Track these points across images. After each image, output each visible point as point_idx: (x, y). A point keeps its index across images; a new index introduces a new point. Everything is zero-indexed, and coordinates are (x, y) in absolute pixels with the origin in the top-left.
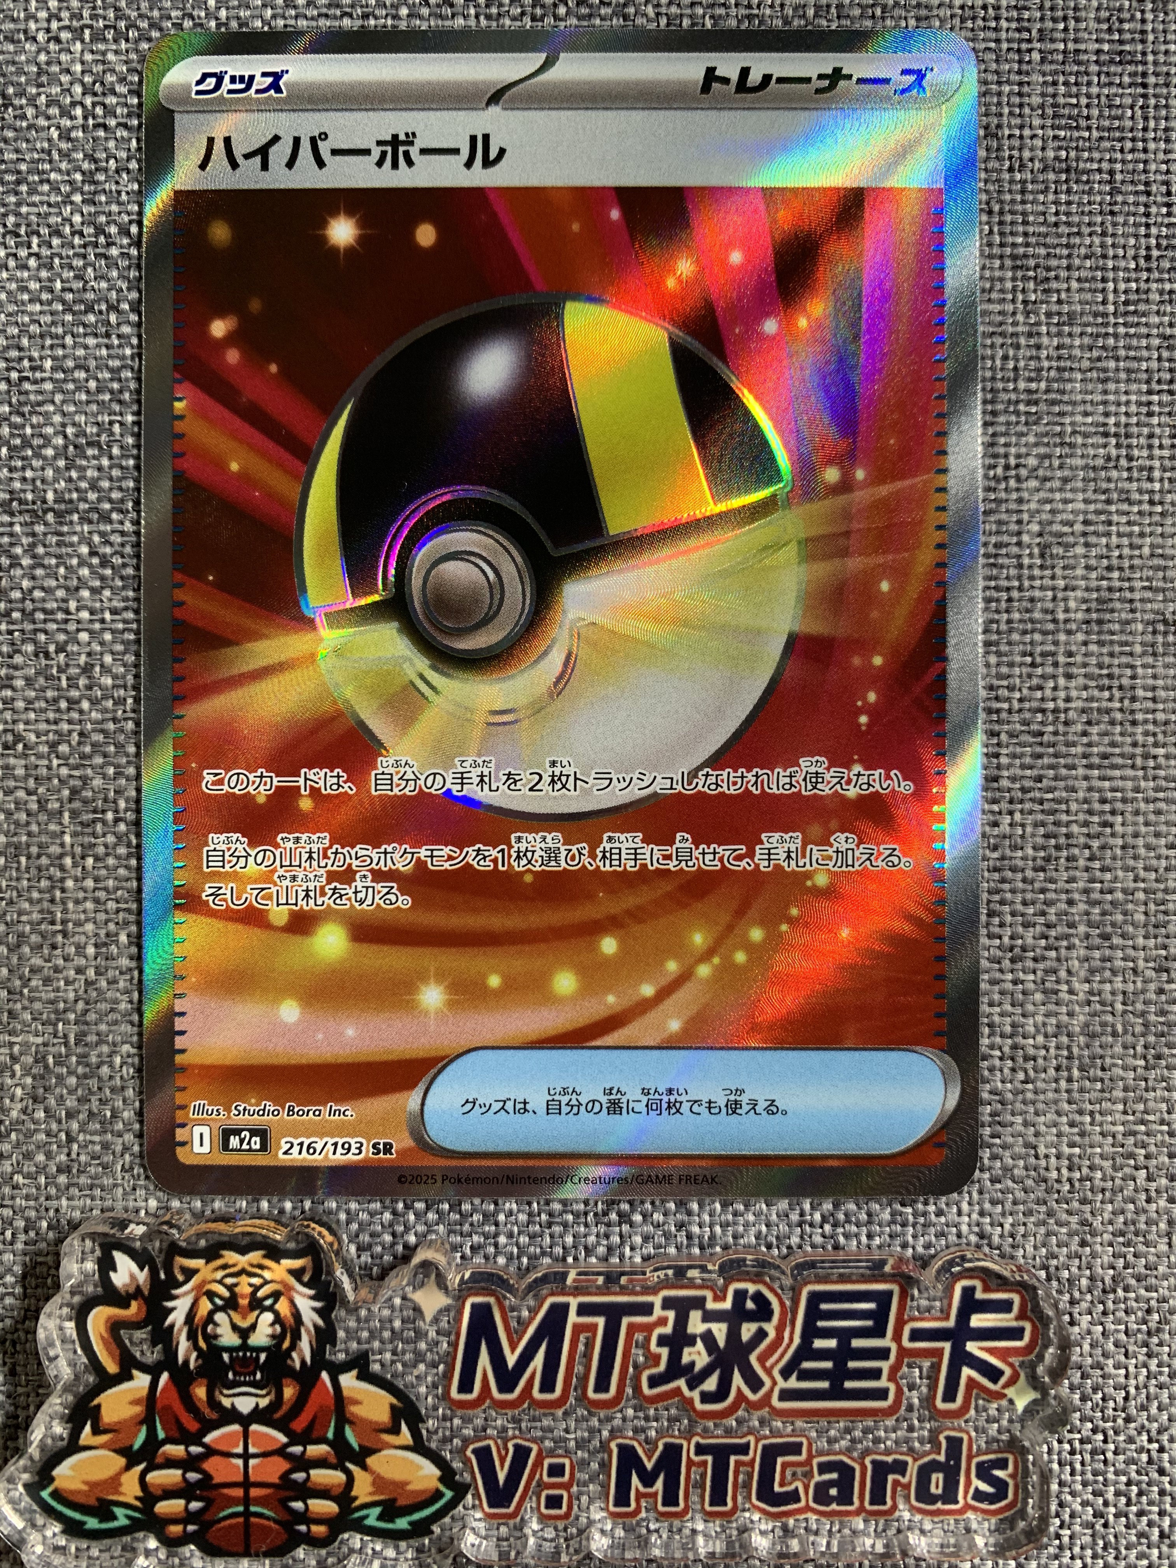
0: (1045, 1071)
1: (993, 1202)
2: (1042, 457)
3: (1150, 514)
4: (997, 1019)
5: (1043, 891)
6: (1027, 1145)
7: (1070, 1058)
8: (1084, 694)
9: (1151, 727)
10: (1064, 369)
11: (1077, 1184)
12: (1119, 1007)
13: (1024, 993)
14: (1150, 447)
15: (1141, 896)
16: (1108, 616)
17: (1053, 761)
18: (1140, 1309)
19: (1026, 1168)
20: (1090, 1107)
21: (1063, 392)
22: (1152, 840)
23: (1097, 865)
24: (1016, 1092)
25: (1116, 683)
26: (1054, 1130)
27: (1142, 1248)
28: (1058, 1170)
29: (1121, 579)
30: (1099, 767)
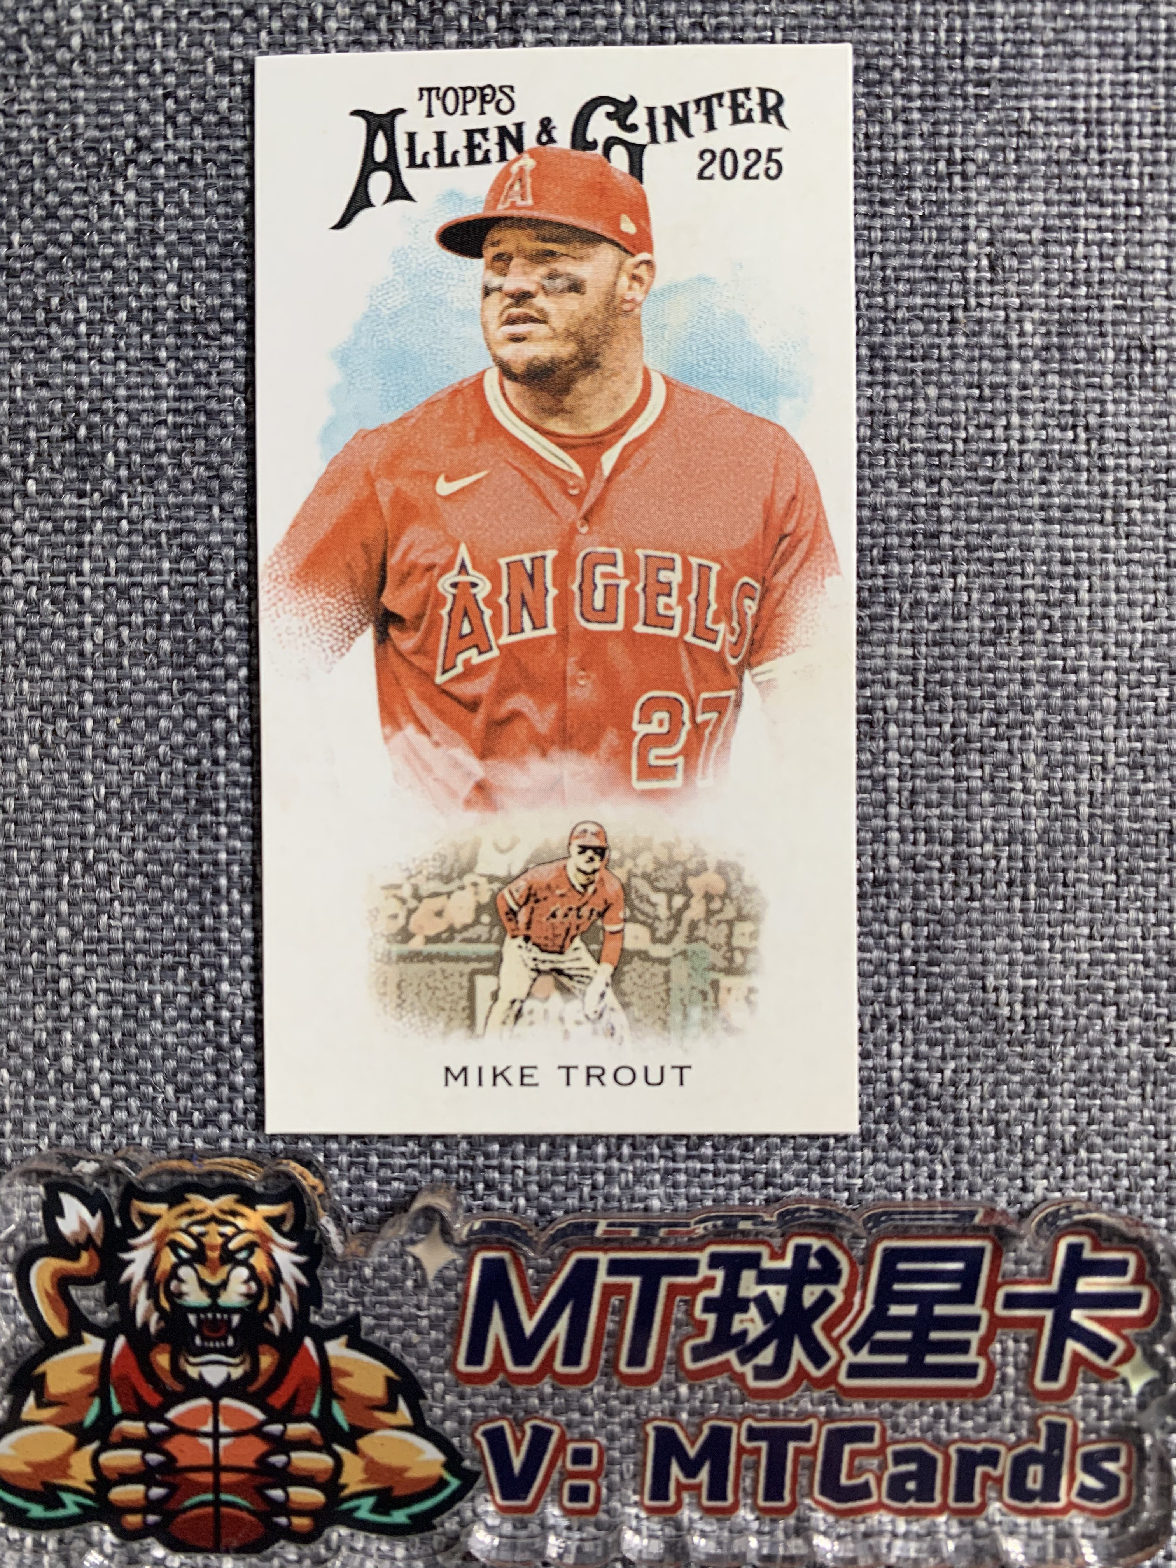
0: (995, 887)
1: (932, 1044)
2: (993, 150)
3: (1127, 217)
4: (935, 823)
5: (991, 669)
6: (972, 976)
7: (1026, 869)
8: (1043, 434)
9: (1123, 475)
10: (1023, 43)
11: (1033, 1024)
12: (1085, 810)
13: (969, 791)
14: (1127, 136)
15: (1110, 676)
16: (1071, 341)
17: (1006, 514)
18: (1106, 1173)
19: (971, 1002)
20: (1048, 930)
21: (1021, 71)
22: (1124, 610)
23: (1058, 637)
24: (959, 912)
25: (1081, 422)
26: (1006, 958)
27: (1110, 1100)
28: (1010, 1004)
29: (1087, 297)
30: (1060, 522)
